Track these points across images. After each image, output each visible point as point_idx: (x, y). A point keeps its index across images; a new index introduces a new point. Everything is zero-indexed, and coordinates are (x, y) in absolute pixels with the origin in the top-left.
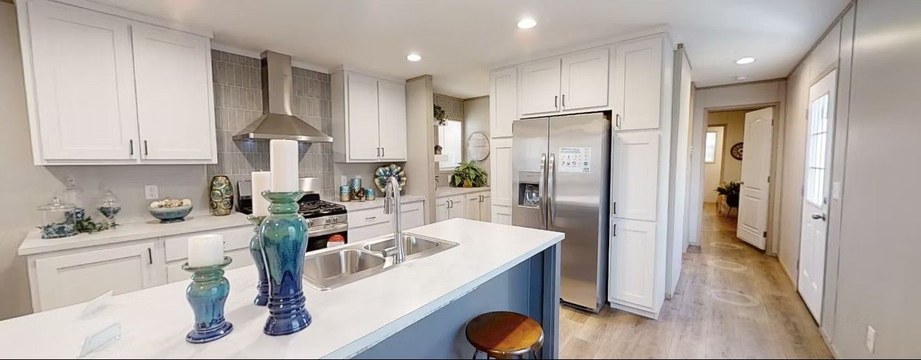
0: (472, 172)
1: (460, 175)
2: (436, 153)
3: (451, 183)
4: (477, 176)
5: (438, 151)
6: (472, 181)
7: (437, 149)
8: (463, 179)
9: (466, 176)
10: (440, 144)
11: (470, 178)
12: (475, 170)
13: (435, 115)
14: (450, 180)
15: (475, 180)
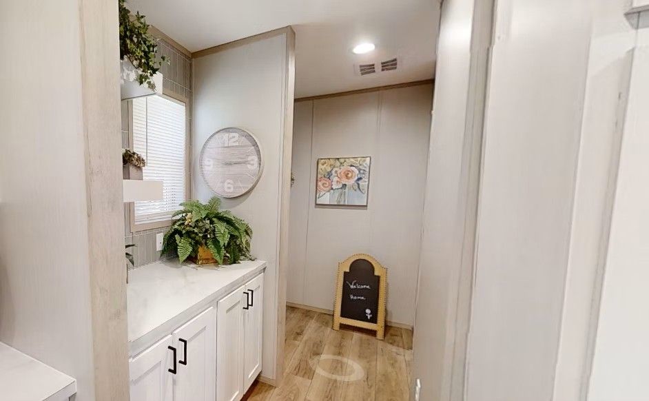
0: (221, 228)
1: (189, 234)
2: (127, 176)
3: (163, 252)
4: (233, 237)
5: (132, 170)
6: (223, 252)
7: (130, 160)
8: (196, 244)
9: (205, 237)
10: (138, 149)
11: (216, 242)
12: (229, 222)
13: (124, 51)
14: (160, 246)
15: (227, 247)
